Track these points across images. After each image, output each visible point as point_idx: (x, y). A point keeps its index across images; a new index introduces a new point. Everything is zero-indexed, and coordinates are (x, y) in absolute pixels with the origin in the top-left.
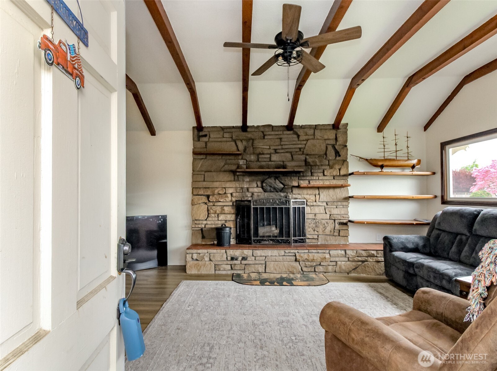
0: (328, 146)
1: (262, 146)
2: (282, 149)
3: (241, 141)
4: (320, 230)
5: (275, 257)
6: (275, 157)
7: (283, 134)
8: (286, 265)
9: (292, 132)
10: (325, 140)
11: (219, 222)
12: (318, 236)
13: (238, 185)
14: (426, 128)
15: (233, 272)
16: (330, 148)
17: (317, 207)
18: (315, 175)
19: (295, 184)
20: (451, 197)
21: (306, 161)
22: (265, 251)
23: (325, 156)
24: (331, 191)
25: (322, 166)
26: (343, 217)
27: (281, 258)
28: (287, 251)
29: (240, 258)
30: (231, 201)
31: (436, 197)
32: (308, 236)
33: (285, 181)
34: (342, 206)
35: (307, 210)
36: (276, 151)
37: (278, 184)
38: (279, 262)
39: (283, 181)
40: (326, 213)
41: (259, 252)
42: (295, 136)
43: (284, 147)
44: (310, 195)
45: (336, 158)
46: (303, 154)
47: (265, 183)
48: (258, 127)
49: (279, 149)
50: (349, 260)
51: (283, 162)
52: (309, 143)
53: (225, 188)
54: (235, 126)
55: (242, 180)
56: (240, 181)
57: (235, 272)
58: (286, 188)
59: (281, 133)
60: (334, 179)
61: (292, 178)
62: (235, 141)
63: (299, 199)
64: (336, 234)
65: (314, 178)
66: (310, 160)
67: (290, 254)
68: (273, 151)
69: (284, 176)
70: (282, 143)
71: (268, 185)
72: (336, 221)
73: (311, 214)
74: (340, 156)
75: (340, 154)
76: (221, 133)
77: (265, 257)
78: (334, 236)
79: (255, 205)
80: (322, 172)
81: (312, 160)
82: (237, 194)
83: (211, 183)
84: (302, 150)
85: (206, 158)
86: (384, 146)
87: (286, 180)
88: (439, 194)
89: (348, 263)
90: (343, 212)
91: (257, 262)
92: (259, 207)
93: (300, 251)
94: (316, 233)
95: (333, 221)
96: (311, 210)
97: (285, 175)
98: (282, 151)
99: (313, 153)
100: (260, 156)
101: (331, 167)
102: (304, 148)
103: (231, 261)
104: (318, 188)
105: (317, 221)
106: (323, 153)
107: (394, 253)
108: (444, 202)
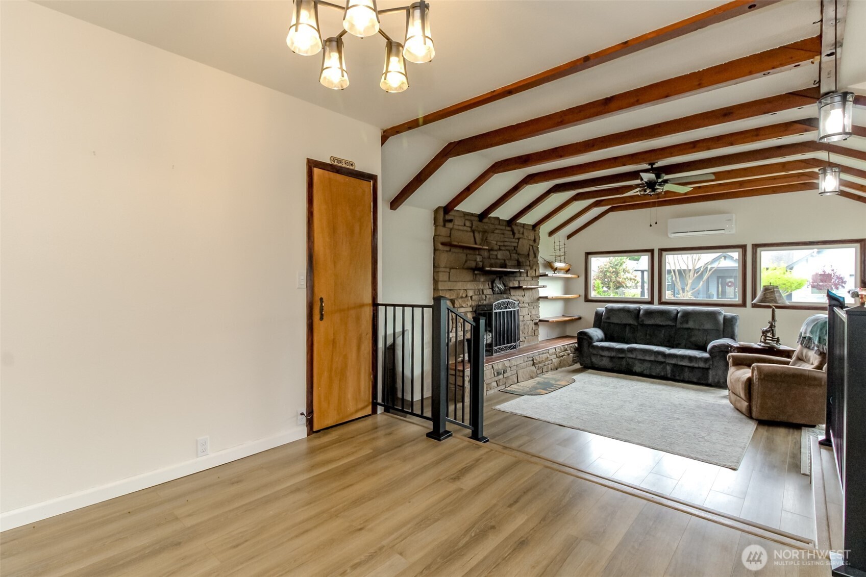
0: (530, 246)
1: (492, 240)
2: (504, 246)
3: (479, 233)
4: (526, 331)
5: (522, 364)
6: (499, 255)
7: (505, 230)
8: (528, 371)
9: (509, 228)
10: (529, 239)
12: (525, 338)
13: (476, 286)
14: (569, 237)
15: (498, 389)
16: (531, 248)
17: (524, 308)
18: (523, 275)
19: (512, 285)
20: (591, 296)
21: (518, 260)
22: (517, 359)
23: (528, 256)
24: (530, 293)
25: (526, 266)
26: (537, 317)
29: (502, 372)
30: (471, 306)
31: (580, 296)
32: (521, 339)
34: (536, 307)
35: (520, 312)
36: (500, 248)
37: (502, 285)
38: (524, 369)
39: (505, 281)
40: (529, 314)
41: (513, 362)
42: (512, 233)
43: (505, 244)
44: (520, 296)
45: (533, 259)
46: (516, 253)
47: (494, 284)
49: (502, 246)
50: (557, 357)
51: (505, 260)
53: (466, 290)
54: (474, 213)
56: (477, 281)
58: (507, 290)
59: (504, 228)
60: (532, 280)
61: (511, 279)
62: (473, 232)
64: (534, 334)
65: (522, 278)
66: (521, 260)
67: (530, 359)
68: (498, 247)
69: (505, 276)
70: (505, 240)
71: (496, 286)
72: (534, 322)
73: (522, 317)
74: (536, 257)
75: (536, 255)
76: (463, 220)
77: (516, 366)
78: (532, 336)
79: (495, 310)
80: (526, 272)
82: (476, 296)
83: (455, 283)
85: (450, 251)
86: (555, 251)
87: (507, 280)
88: (583, 294)
89: (557, 359)
90: (537, 313)
92: (498, 311)
93: (535, 355)
94: (524, 335)
95: (532, 321)
96: (522, 312)
98: (505, 248)
99: (522, 252)
100: (491, 252)
101: (531, 268)
102: (517, 247)
103: (498, 377)
104: (524, 289)
105: (525, 323)
106: (527, 253)
107: (595, 344)
108: (587, 300)
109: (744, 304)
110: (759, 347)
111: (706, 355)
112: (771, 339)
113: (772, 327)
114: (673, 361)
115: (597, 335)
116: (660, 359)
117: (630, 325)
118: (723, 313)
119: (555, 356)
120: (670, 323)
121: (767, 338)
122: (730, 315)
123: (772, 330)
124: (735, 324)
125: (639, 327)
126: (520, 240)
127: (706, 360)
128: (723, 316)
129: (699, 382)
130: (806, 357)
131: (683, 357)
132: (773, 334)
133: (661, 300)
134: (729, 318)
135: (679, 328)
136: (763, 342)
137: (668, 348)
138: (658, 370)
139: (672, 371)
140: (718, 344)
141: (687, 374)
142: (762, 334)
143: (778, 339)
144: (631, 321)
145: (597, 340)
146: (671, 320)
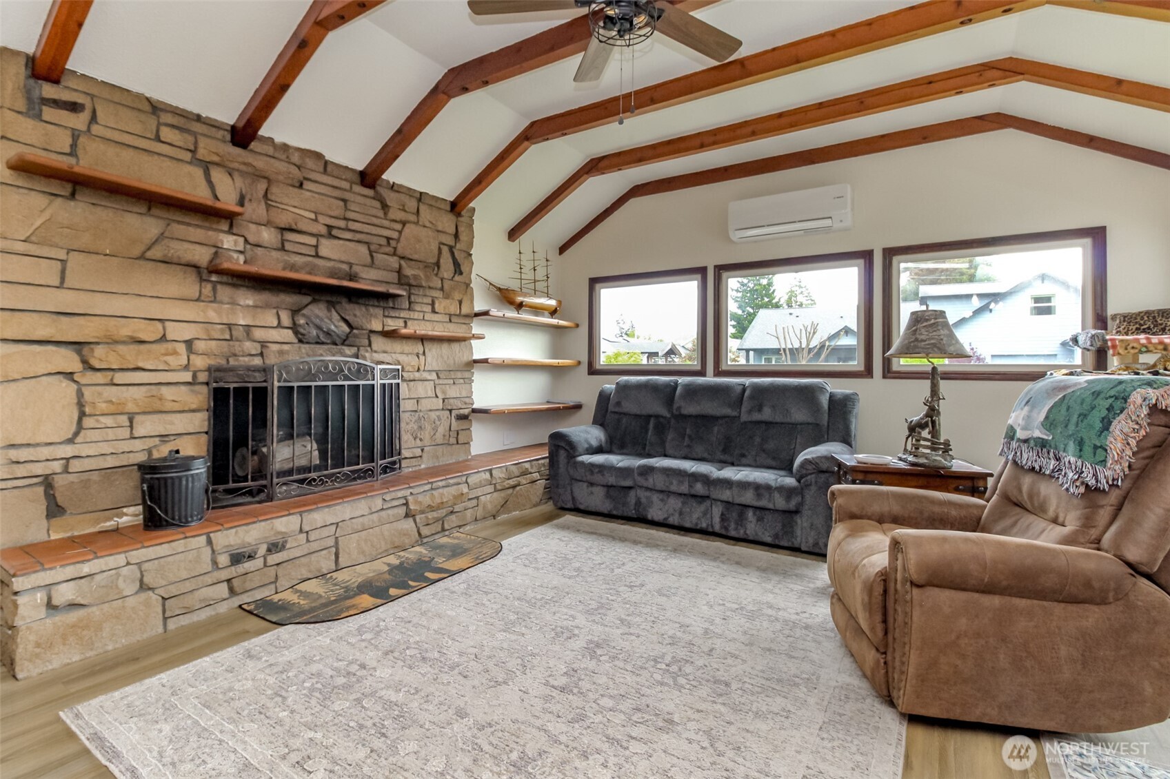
0: (442, 246)
1: (295, 207)
2: (348, 230)
3: (228, 173)
4: (426, 435)
5: (361, 519)
6: (328, 248)
7: (350, 190)
8: (386, 533)
9: (370, 192)
10: (438, 231)
11: (138, 445)
12: (422, 450)
13: (212, 315)
14: (563, 249)
15: (236, 601)
16: (445, 250)
17: (421, 383)
18: (418, 307)
19: (376, 325)
20: (602, 363)
21: (399, 272)
22: (337, 507)
23: (436, 269)
24: (445, 349)
25: (431, 291)
26: (466, 403)
27: (375, 516)
28: (388, 497)
29: (262, 550)
30: (186, 368)
31: (579, 363)
32: (405, 453)
33: (355, 315)
34: (462, 381)
35: (404, 390)
36: (330, 233)
37: (337, 323)
38: (371, 530)
39: (349, 315)
40: (437, 397)
41: (319, 517)
42: (378, 204)
43: (352, 225)
44: (407, 354)
45: (454, 277)
46: (394, 254)
47: (304, 315)
48: (285, 147)
49: (339, 228)
50: (496, 490)
51: (351, 265)
52: (409, 229)
53: (162, 321)
54: (207, 117)
55: (226, 299)
56: (221, 302)
57: (246, 598)
58: (356, 336)
59: (346, 185)
60: (450, 321)
61: (371, 310)
62: (204, 167)
63: (388, 363)
64: (453, 440)
65: (416, 315)
66: (408, 272)
67: (396, 503)
68: (324, 230)
69: (350, 301)
70: (351, 215)
71: (313, 323)
72: (454, 413)
73: (410, 401)
74: (461, 273)
75: (462, 269)
76: (152, 122)
77: (335, 526)
78: (449, 444)
79: (285, 381)
80: (430, 302)
81: (413, 272)
82: (212, 344)
84: (393, 243)
85: (74, 195)
86: (521, 268)
87: (358, 313)
88: (585, 359)
89: (495, 494)
90: (464, 394)
91: (315, 546)
92: (295, 384)
93: (415, 491)
94: (419, 443)
95: (448, 412)
96: (409, 390)
97: (354, 300)
98: (348, 235)
99: (415, 257)
100: (290, 236)
101: (447, 297)
102: (398, 240)
103: (233, 568)
104: (423, 339)
105: (421, 414)
106: (434, 260)
107: (580, 459)
108: (592, 371)
109: (868, 372)
110: (902, 465)
111: (790, 481)
112: (929, 444)
113: (932, 412)
114: (726, 495)
115: (586, 441)
116: (699, 488)
117: (657, 417)
118: (828, 389)
119: (490, 489)
120: (727, 411)
121: (922, 443)
122: (842, 393)
123: (933, 422)
124: (850, 412)
125: (673, 421)
126: (407, 225)
127: (788, 492)
128: (828, 395)
129: (777, 542)
130: (1031, 496)
131: (744, 485)
132: (935, 433)
133: (718, 368)
134: (840, 400)
135: (745, 423)
136: (911, 453)
137: (718, 465)
138: (695, 516)
139: (723, 518)
140: (814, 456)
141: (753, 526)
142: (907, 433)
143: (947, 444)
144: (659, 409)
145: (587, 449)
146: (730, 406)
